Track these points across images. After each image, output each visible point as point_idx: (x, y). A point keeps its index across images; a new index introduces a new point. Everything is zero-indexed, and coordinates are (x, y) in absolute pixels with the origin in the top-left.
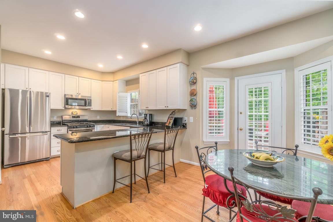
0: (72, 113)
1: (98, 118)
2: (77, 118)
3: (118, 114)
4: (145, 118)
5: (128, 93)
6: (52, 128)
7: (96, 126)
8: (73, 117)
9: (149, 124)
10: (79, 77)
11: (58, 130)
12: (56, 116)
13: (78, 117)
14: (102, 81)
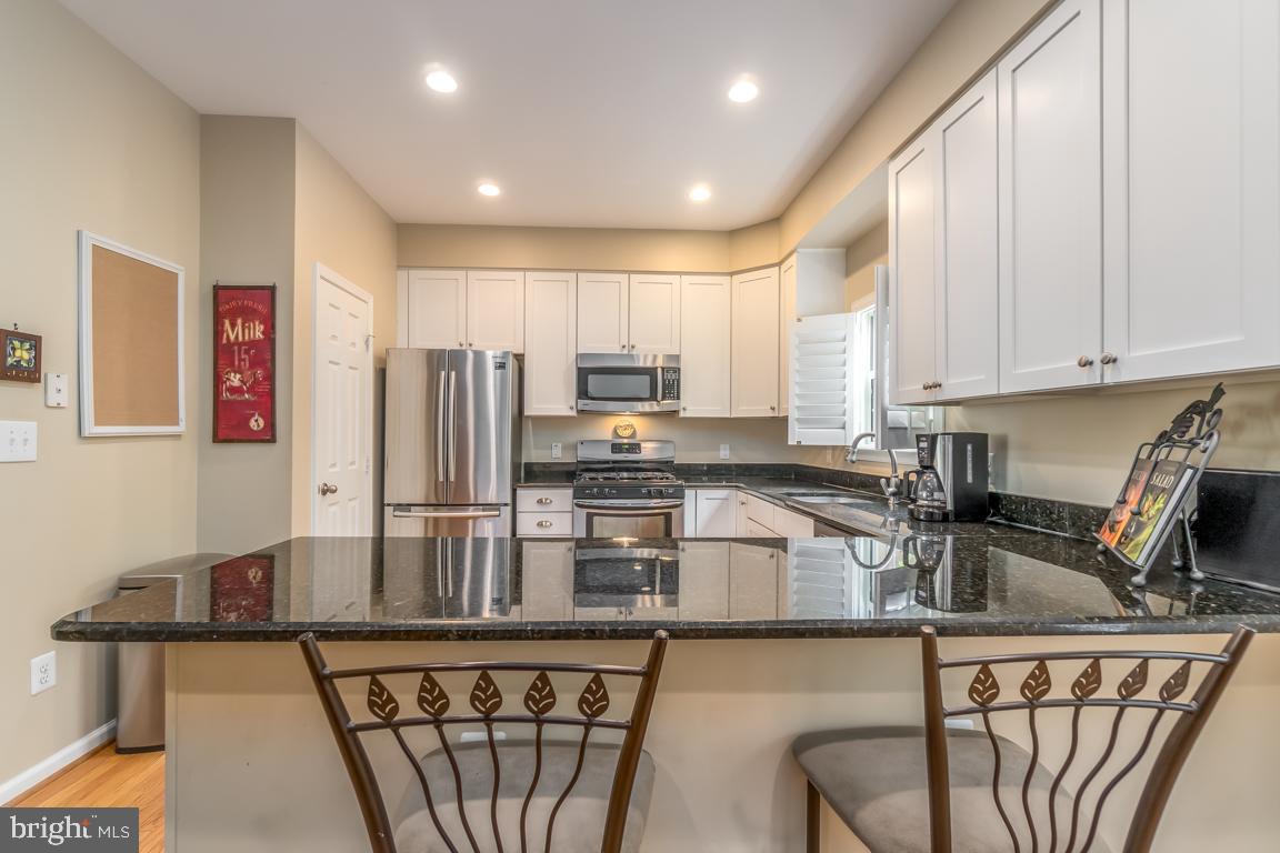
0: (615, 431)
1: (724, 455)
2: (628, 451)
3: (797, 434)
4: (927, 467)
5: (857, 310)
6: (520, 492)
7: (689, 493)
8: (616, 448)
9: (950, 507)
10: (630, 272)
11: (540, 501)
12: (560, 445)
13: (635, 448)
14: (732, 274)
